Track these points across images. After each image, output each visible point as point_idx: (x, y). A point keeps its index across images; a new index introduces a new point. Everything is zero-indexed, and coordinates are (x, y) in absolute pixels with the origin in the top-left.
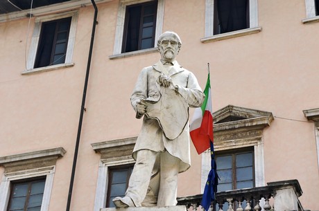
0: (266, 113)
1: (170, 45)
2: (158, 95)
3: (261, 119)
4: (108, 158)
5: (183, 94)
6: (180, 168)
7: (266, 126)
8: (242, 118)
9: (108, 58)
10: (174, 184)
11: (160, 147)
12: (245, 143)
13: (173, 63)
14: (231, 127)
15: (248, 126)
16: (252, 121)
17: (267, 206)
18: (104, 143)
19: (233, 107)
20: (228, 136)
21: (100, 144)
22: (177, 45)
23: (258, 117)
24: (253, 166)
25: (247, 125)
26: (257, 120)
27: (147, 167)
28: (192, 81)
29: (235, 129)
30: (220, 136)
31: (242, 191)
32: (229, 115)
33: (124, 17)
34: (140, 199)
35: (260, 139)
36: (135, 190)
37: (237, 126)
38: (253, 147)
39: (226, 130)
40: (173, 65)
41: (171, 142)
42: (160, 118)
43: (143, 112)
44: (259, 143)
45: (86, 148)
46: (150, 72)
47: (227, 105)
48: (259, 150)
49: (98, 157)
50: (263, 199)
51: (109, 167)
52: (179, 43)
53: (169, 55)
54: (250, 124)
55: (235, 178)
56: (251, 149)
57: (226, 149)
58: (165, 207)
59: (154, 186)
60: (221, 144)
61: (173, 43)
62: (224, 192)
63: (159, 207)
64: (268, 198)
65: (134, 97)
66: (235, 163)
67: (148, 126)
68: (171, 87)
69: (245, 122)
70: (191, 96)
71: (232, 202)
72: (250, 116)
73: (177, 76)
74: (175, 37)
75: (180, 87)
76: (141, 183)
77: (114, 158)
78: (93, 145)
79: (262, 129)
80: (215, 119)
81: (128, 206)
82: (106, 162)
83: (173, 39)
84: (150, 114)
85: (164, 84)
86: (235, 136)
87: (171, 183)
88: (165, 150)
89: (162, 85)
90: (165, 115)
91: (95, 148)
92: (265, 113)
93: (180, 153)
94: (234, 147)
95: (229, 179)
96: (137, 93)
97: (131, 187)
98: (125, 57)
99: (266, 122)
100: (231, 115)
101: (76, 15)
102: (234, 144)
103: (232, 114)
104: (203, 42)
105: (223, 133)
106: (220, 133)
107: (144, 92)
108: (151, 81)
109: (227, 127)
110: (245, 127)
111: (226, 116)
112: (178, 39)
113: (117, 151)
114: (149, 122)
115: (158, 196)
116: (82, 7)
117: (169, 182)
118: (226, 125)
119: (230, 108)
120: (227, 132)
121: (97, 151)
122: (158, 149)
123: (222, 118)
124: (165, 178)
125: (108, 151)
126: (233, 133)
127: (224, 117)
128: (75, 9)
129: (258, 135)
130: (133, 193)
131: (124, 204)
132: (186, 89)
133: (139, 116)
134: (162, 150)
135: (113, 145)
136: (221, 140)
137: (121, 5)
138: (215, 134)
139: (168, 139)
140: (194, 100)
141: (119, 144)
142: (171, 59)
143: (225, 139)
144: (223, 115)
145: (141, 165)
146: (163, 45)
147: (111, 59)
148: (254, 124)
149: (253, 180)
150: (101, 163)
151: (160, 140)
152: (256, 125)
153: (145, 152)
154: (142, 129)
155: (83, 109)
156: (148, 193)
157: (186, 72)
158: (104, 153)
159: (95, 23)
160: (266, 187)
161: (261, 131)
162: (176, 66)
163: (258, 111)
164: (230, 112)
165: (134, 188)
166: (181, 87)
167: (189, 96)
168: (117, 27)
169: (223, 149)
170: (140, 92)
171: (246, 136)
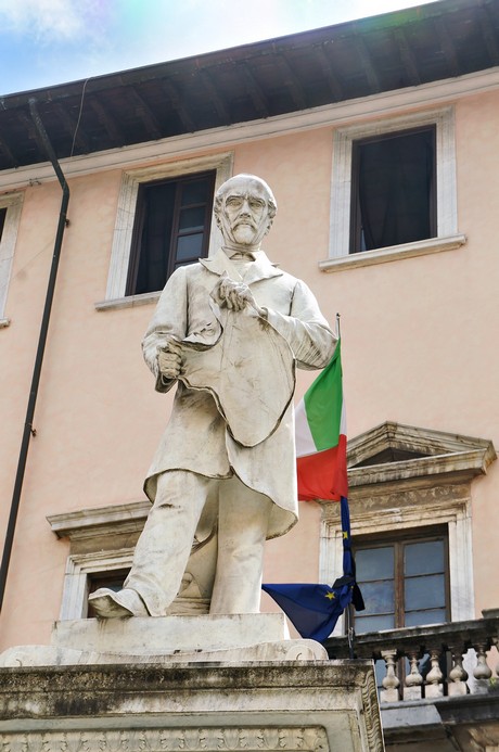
0: (479, 441)
1: (245, 208)
2: (213, 331)
3: (466, 458)
4: (88, 551)
5: (280, 330)
6: (270, 525)
7: (477, 474)
8: (418, 454)
9: (94, 307)
10: (254, 565)
11: (217, 463)
12: (426, 515)
13: (254, 254)
14: (391, 476)
15: (434, 475)
16: (443, 462)
17: (482, 670)
18: (79, 515)
19: (396, 426)
20: (384, 499)
21: (68, 517)
22: (266, 211)
23: (457, 450)
24: (445, 573)
25: (430, 471)
26: (456, 459)
27: (183, 517)
28: (304, 302)
29: (400, 480)
30: (365, 498)
31: (419, 630)
32: (386, 446)
33: (133, 211)
34: (162, 597)
35: (462, 507)
36: (151, 574)
37: (407, 474)
38: (446, 525)
39: (379, 483)
40: (254, 260)
41: (247, 452)
42: (218, 388)
43: (175, 372)
44: (460, 516)
45: (35, 528)
46: (193, 278)
47: (383, 422)
48: (460, 534)
49: (63, 549)
50: (471, 651)
51: (89, 575)
52: (271, 206)
53: (244, 234)
54: (437, 470)
55: (402, 603)
56: (440, 532)
57: (379, 529)
58: (231, 616)
59: (202, 572)
60: (368, 519)
61: (255, 203)
62: (375, 635)
63: (214, 617)
64: (483, 649)
65: (151, 338)
66: (401, 565)
67: (189, 412)
68: (249, 310)
69: (426, 465)
70: (300, 337)
71: (396, 658)
72: (439, 450)
73: (264, 287)
74: (259, 187)
75: (271, 312)
76: (165, 556)
77: (103, 553)
78: (51, 519)
79: (468, 482)
80: (353, 457)
81: (130, 615)
82: (83, 561)
83: (255, 193)
84: (193, 380)
85: (231, 303)
86: (400, 499)
87: (245, 563)
88: (232, 471)
89: (224, 306)
90: (231, 384)
91: (57, 527)
92: (476, 442)
93: (272, 483)
94: (399, 527)
95: (386, 604)
96: (161, 330)
97: (140, 567)
98: (133, 305)
99: (477, 464)
100: (391, 447)
101: (18, 205)
102: (399, 518)
103: (393, 445)
104: (324, 270)
105: (372, 491)
106: (365, 491)
107: (178, 326)
108: (197, 298)
109: (383, 477)
110: (425, 476)
111: (381, 448)
112: (267, 194)
113: (111, 535)
114: (188, 401)
115: (210, 597)
116: (32, 185)
117: (241, 560)
118: (381, 471)
119: (388, 429)
120: (381, 489)
121: (61, 535)
122: (212, 469)
123: (368, 454)
124: (231, 550)
125: (89, 534)
126: (396, 491)
127: (374, 452)
128: (14, 191)
129: (457, 495)
130: (144, 580)
131: (119, 607)
132: (287, 319)
133: (163, 384)
134: (224, 472)
135: (101, 520)
136: (368, 508)
137: (126, 182)
138: (353, 495)
139: (240, 446)
140: (308, 348)
141: (117, 518)
142: (249, 245)
143: (378, 506)
144: (373, 447)
145: (167, 511)
146: (229, 209)
147: (101, 310)
148: (449, 468)
149: (447, 608)
150: (69, 565)
151: (218, 447)
152: (455, 473)
153: (179, 476)
154: (173, 419)
155: (29, 432)
156: (183, 588)
157: (288, 281)
158: (79, 541)
159: (64, 223)
160: (480, 621)
161: (464, 487)
162: (263, 263)
163: (457, 437)
164: (389, 439)
165: (147, 570)
166: (276, 313)
167: (294, 336)
168: (116, 233)
169: (373, 530)
170: (167, 327)
171: (430, 499)
